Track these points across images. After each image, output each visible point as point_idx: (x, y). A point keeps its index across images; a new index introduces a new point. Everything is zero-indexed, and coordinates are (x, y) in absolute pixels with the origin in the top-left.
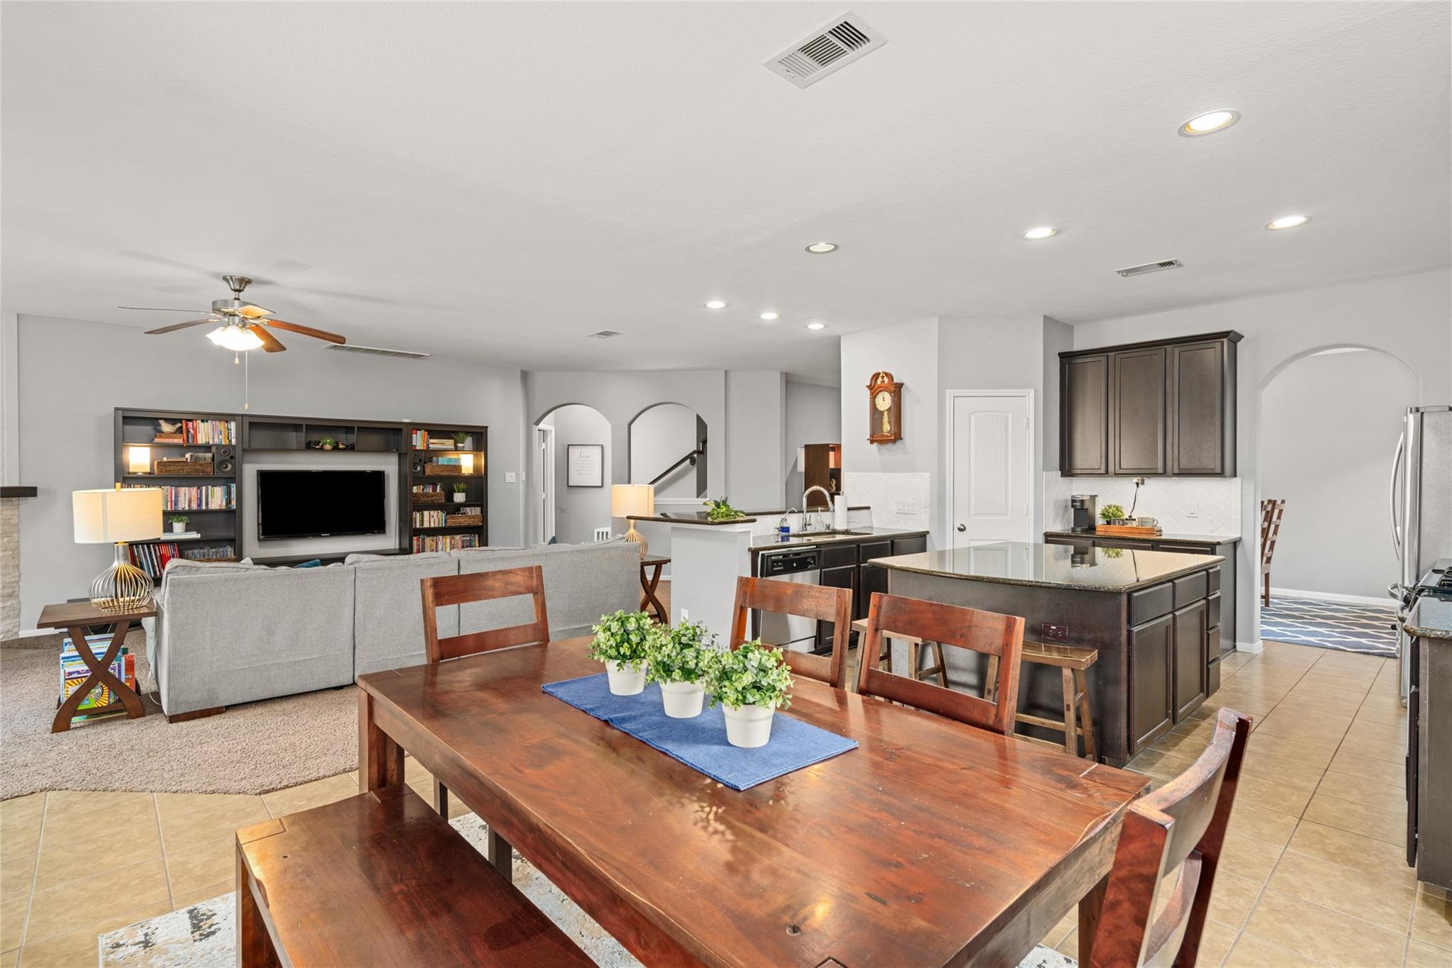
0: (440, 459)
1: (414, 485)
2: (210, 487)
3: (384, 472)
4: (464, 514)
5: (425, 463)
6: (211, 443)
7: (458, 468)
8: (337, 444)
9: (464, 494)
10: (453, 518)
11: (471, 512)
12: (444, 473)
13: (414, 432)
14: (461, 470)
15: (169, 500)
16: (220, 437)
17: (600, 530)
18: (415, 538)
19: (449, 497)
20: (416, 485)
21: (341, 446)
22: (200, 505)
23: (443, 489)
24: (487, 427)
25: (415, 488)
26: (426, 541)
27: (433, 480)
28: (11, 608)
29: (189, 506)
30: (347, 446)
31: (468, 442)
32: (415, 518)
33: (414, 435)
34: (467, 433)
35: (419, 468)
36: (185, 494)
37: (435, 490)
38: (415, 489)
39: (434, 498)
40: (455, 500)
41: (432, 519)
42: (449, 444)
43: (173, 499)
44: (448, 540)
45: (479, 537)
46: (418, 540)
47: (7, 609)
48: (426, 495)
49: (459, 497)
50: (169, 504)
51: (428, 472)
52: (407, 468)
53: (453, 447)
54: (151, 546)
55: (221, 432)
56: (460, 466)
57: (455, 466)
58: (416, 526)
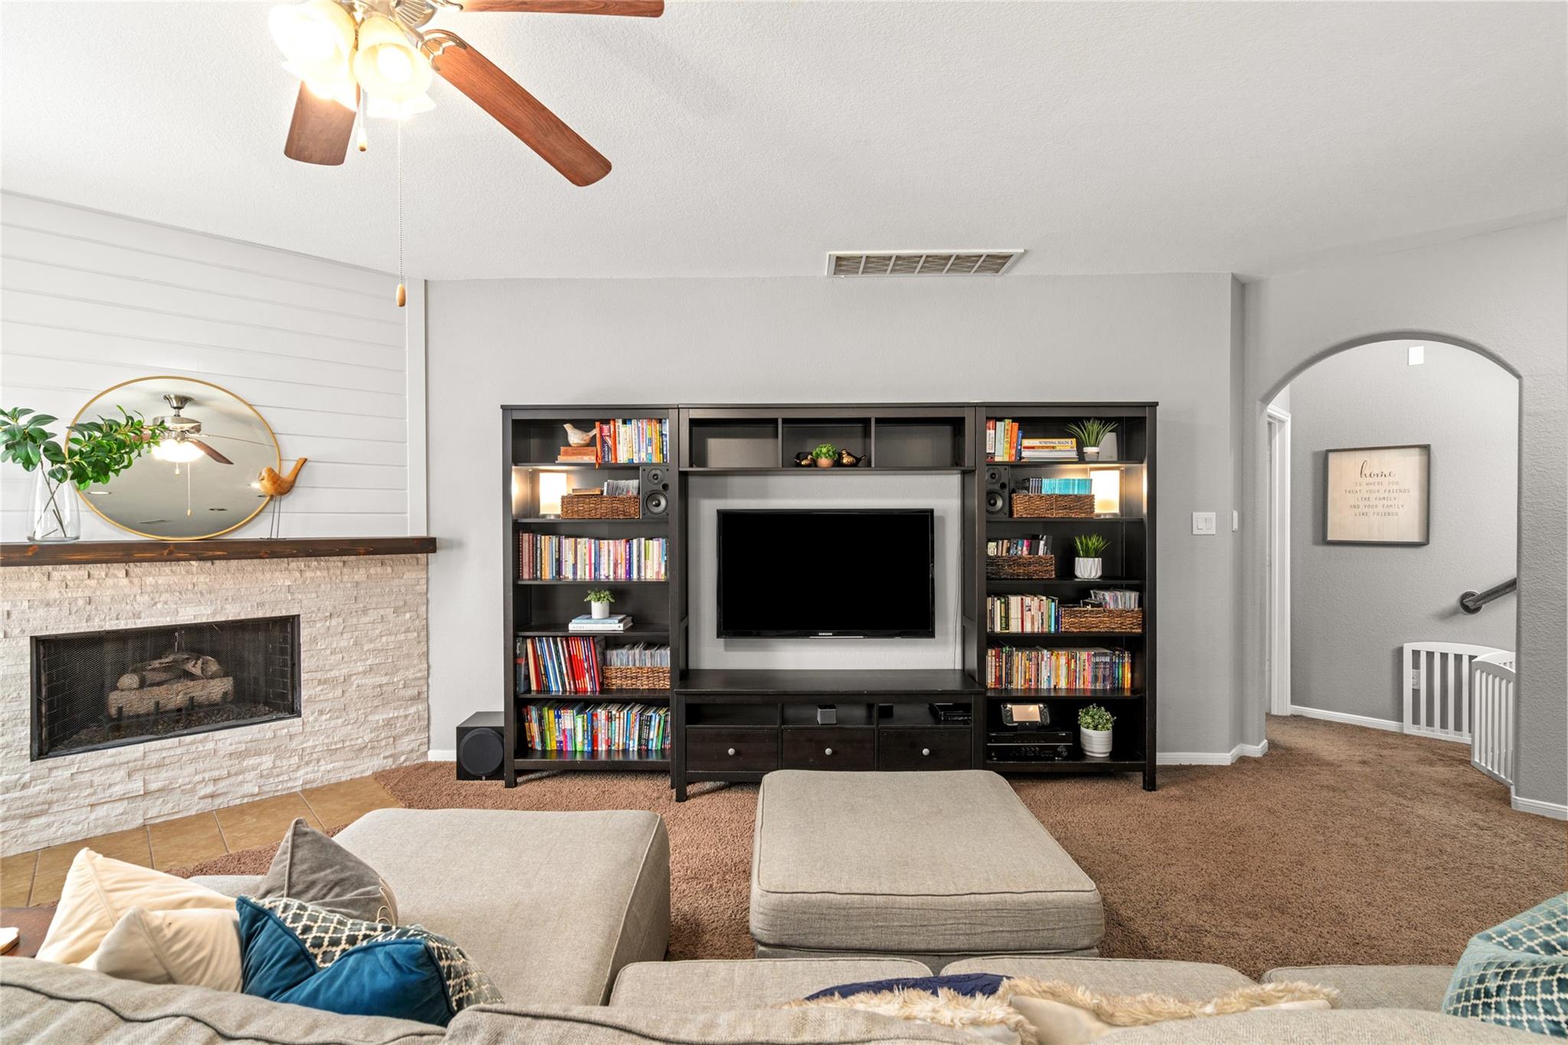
0: (1045, 481)
1: (990, 540)
2: (643, 540)
3: (932, 511)
4: (1100, 605)
5: (1014, 491)
6: (636, 461)
7: (1087, 501)
8: (840, 456)
9: (1098, 561)
10: (1074, 615)
11: (1116, 601)
12: (1057, 514)
13: (991, 424)
14: (1092, 506)
15: (587, 562)
16: (650, 448)
17: (1424, 647)
18: (991, 652)
19: (1066, 568)
20: (995, 540)
21: (845, 461)
22: (629, 572)
23: (1052, 548)
24: (1154, 405)
25: (992, 545)
26: (1015, 658)
27: (1030, 531)
28: (416, 717)
29: (615, 573)
30: (858, 460)
31: (1109, 441)
32: (992, 611)
33: (990, 433)
34: (1105, 421)
35: (1000, 503)
36: (609, 551)
37: (1033, 550)
38: (992, 549)
39: (1032, 568)
40: (1078, 573)
41: (1028, 616)
42: (1065, 447)
43: (593, 561)
44: (1063, 660)
45: (1133, 658)
46: (998, 656)
47: (410, 718)
48: (1016, 561)
49: (1088, 568)
50: (587, 567)
51: (1020, 510)
52: (976, 502)
53: (1074, 455)
54: (558, 639)
55: (650, 440)
56: (1091, 498)
57: (1078, 498)
58: (992, 628)
